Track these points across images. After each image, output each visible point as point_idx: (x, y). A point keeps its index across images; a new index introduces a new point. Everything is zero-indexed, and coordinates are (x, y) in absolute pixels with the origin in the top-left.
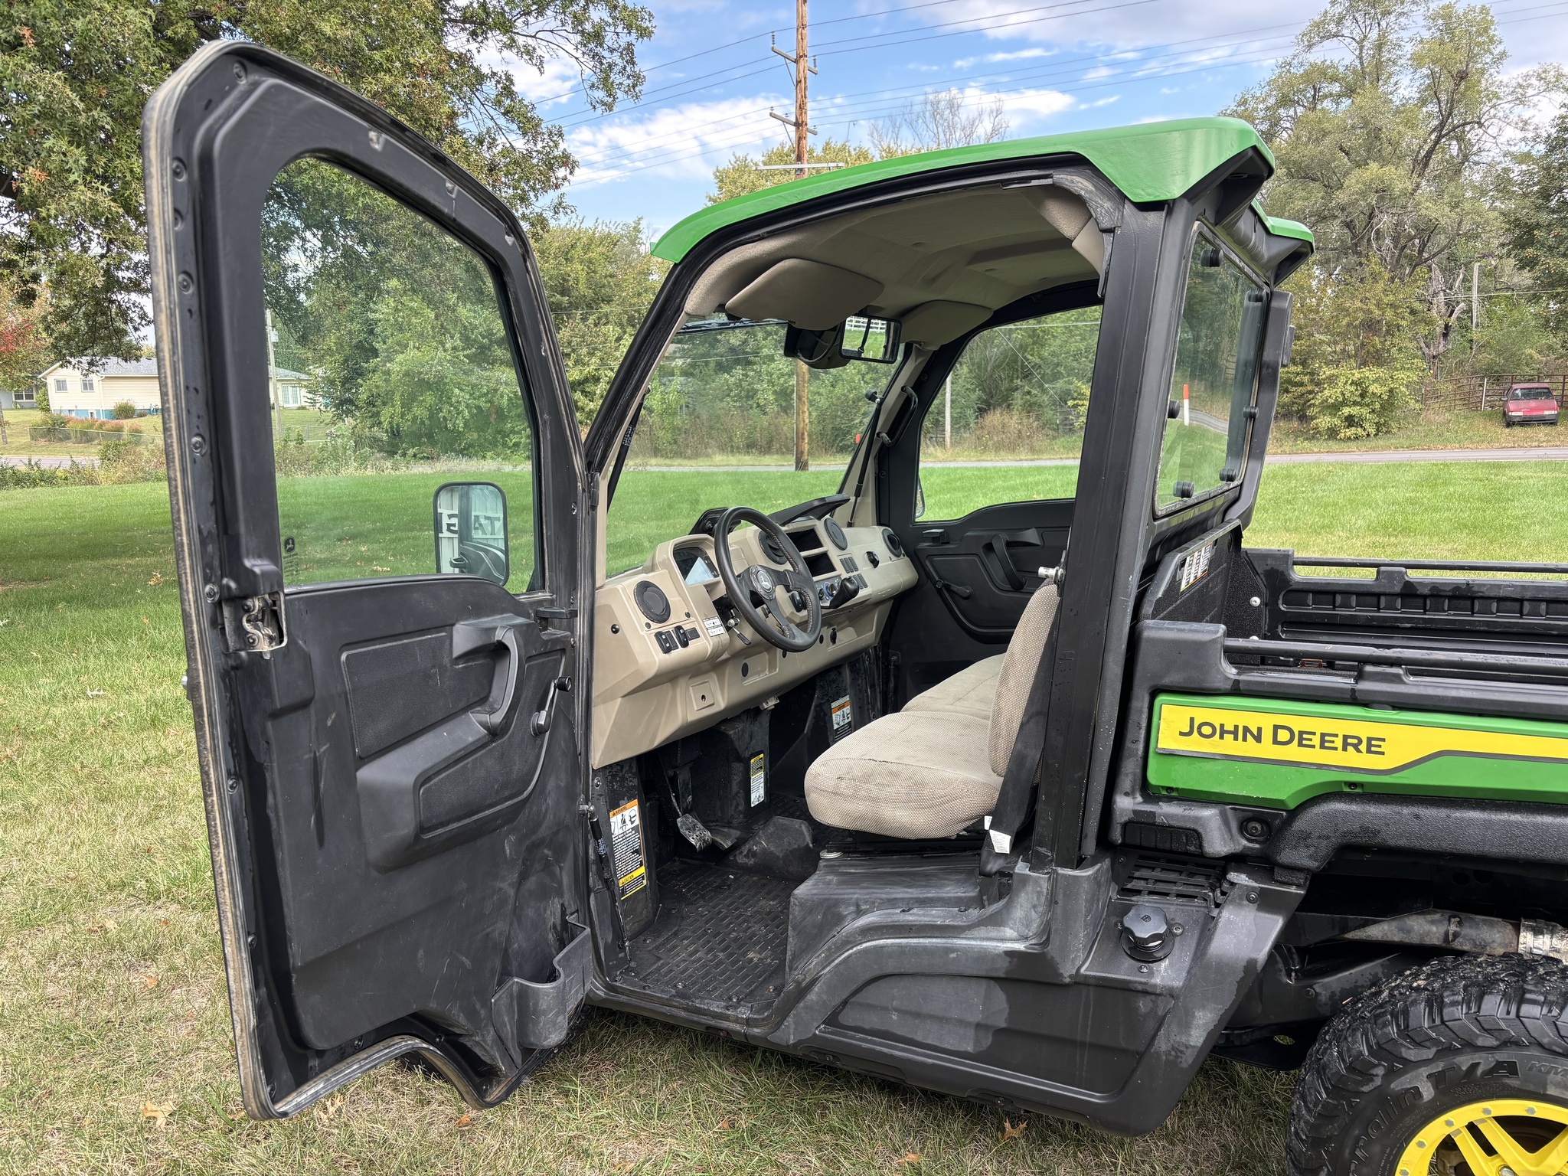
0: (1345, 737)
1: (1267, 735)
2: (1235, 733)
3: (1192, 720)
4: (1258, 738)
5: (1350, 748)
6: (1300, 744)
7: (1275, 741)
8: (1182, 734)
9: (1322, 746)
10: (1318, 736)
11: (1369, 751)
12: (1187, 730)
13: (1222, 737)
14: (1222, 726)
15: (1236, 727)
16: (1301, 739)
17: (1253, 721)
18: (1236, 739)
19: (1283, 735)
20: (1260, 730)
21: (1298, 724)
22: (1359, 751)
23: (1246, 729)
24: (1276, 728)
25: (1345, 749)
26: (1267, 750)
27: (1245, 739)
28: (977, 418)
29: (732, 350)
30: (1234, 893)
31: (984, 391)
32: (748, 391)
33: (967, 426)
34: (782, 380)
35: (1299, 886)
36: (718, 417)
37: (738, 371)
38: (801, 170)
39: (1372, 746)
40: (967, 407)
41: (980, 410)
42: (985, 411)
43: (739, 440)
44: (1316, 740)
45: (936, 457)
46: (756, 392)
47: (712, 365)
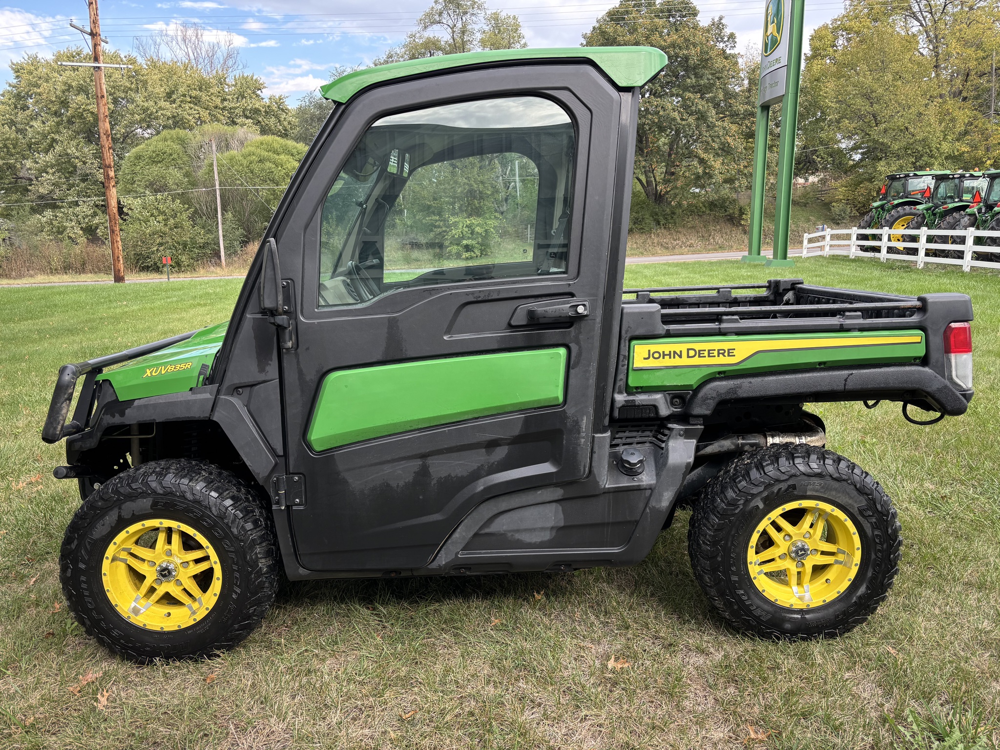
0: (719, 350)
1: (684, 354)
2: (670, 355)
3: (649, 351)
4: (680, 356)
5: (721, 355)
6: (699, 356)
7: (688, 357)
8: (645, 359)
9: (709, 356)
10: (707, 352)
11: (729, 355)
12: (647, 356)
13: (664, 358)
14: (663, 352)
15: (670, 352)
16: (700, 354)
17: (677, 348)
18: (670, 358)
19: (692, 353)
20: (681, 352)
21: (698, 347)
22: (724, 356)
23: (675, 352)
24: (688, 350)
25: (718, 356)
26: (685, 361)
27: (674, 357)
28: (242, 247)
29: (41, 197)
30: (674, 432)
31: (244, 229)
32: (59, 228)
33: (235, 252)
34: (87, 220)
35: (700, 425)
36: (36, 247)
37: (49, 213)
38: (99, 68)
39: (730, 353)
40: (235, 240)
41: (243, 242)
42: (247, 242)
43: (56, 262)
44: (706, 354)
45: (216, 273)
46: (65, 228)
47: (27, 209)
